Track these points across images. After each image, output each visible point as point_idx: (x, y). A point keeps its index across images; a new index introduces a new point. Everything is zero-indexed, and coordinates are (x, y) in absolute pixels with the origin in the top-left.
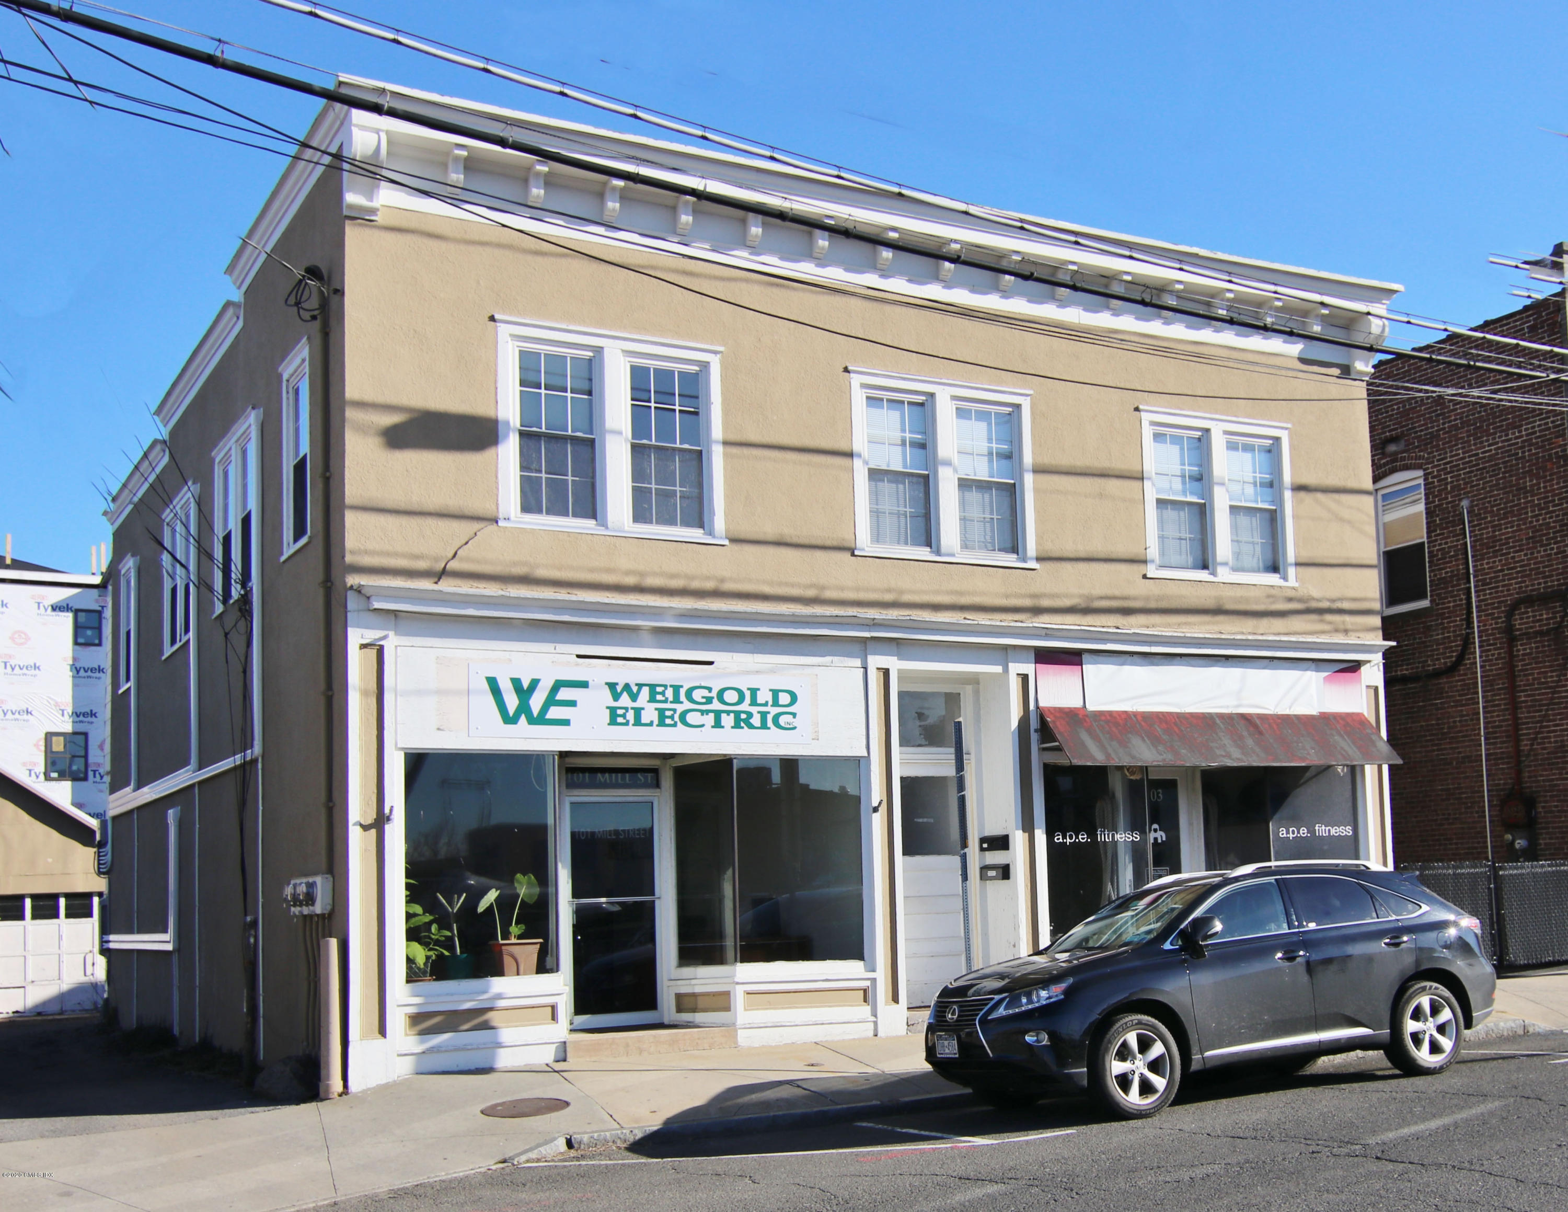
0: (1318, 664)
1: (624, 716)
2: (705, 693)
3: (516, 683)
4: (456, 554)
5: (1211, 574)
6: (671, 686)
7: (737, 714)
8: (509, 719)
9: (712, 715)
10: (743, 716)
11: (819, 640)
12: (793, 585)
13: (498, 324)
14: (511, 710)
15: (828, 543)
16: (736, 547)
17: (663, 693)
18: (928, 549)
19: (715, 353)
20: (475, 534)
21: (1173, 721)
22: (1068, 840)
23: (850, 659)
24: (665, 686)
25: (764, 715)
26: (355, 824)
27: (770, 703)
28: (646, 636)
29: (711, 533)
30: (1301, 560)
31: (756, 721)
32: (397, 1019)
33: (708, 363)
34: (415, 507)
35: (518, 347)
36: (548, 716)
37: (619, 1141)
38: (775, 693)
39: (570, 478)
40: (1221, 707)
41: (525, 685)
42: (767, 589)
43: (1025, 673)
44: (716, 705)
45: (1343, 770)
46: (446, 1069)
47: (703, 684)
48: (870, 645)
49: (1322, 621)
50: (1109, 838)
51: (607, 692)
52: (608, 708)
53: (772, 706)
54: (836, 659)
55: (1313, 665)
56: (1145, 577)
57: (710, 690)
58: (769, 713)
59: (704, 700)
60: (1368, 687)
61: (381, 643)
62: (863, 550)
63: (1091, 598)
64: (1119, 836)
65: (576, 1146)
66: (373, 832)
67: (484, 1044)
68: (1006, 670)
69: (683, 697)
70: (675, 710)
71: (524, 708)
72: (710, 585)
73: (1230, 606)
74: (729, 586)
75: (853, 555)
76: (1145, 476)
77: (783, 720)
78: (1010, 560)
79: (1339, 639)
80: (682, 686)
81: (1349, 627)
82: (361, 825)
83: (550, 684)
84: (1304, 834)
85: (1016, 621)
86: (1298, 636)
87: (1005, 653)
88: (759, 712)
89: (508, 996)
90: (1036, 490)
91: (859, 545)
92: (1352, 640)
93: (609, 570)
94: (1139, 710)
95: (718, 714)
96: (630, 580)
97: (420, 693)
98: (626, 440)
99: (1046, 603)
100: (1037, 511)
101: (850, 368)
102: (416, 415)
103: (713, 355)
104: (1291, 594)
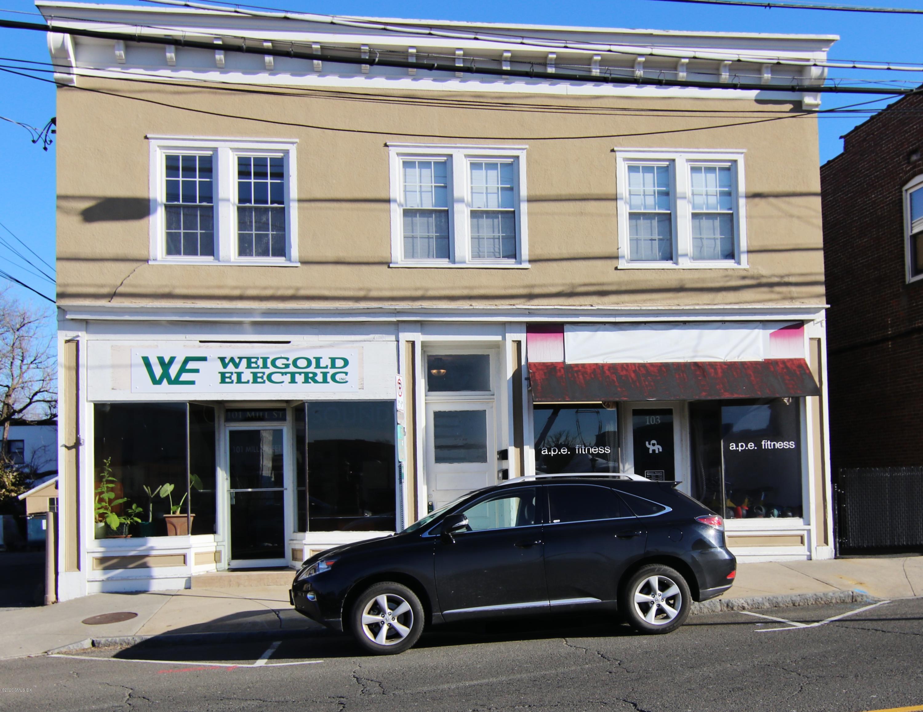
0: (764, 324)
1: (230, 378)
2: (285, 361)
3: (161, 360)
4: (122, 283)
5: (675, 263)
6: (261, 358)
7: (306, 374)
8: (156, 382)
9: (289, 375)
10: (311, 375)
11: (365, 324)
12: (345, 289)
13: (150, 140)
14: (158, 377)
15: (371, 260)
16: (305, 267)
17: (256, 363)
18: (447, 260)
19: (293, 143)
20: (134, 270)
21: (634, 369)
22: (552, 453)
23: (386, 335)
24: (258, 358)
25: (325, 375)
26: (62, 446)
27: (330, 366)
28: (248, 327)
29: (290, 260)
30: (752, 249)
31: (319, 378)
32: (87, 561)
33: (288, 150)
34: (98, 256)
35: (164, 153)
36: (181, 379)
37: (124, 644)
38: (333, 360)
39: (199, 231)
40: (679, 358)
41: (167, 360)
42: (326, 293)
43: (519, 340)
44: (292, 369)
45: (788, 401)
46: (118, 591)
47: (283, 356)
48: (401, 326)
49: (772, 292)
50: (585, 451)
51: (219, 362)
52: (219, 373)
53: (331, 368)
54: (377, 336)
55: (761, 325)
56: (616, 269)
57: (288, 359)
58: (328, 373)
59: (284, 366)
60: (811, 339)
61: (78, 339)
62: (397, 263)
63: (573, 286)
64: (593, 450)
65: (96, 645)
66: (74, 450)
67: (140, 577)
68: (504, 338)
69: (269, 364)
70: (264, 373)
71: (166, 374)
72: (290, 292)
73: (688, 285)
74: (302, 292)
75: (389, 267)
76: (618, 197)
77: (338, 377)
78: (510, 263)
79: (787, 305)
80: (268, 358)
81: (795, 295)
82: (66, 447)
83: (183, 359)
84: (751, 447)
85: (511, 305)
86: (747, 304)
87: (504, 327)
88: (321, 373)
89: (157, 548)
90: (530, 214)
91: (393, 259)
92: (797, 305)
93: (219, 287)
94: (608, 362)
95: (293, 375)
96: (237, 292)
97: (101, 367)
98: (234, 204)
99: (537, 291)
100: (530, 229)
101: (388, 144)
102: (99, 201)
103: (291, 145)
104: (744, 273)
